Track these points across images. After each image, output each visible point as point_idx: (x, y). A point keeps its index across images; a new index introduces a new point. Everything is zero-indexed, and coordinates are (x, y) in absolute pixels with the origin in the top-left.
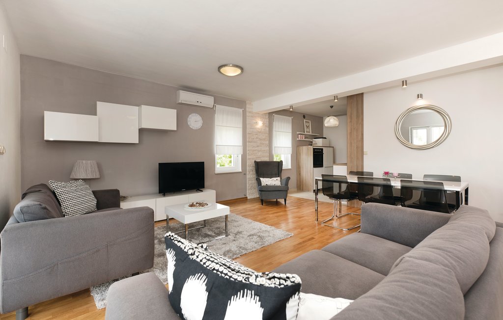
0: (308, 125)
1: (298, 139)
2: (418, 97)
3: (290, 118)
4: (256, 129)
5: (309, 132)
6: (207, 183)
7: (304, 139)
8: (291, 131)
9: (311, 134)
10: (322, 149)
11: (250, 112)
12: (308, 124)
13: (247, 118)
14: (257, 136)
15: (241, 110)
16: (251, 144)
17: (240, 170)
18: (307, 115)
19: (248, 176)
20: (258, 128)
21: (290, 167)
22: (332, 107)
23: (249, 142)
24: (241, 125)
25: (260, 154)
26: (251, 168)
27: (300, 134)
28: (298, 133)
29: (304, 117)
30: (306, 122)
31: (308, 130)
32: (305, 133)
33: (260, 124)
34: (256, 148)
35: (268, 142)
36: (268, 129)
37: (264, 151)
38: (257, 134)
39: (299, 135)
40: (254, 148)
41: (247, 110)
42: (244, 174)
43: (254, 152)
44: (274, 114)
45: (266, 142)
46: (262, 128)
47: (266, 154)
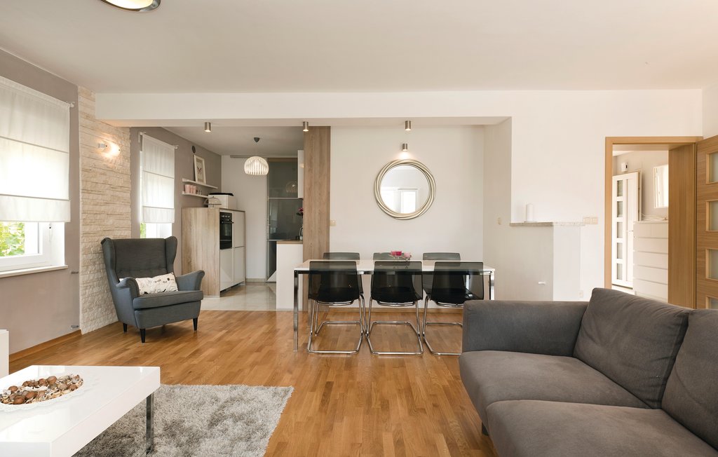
0: (200, 166)
1: (183, 193)
3: (173, 148)
4: (103, 160)
5: (202, 181)
7: (194, 194)
8: (174, 177)
9: (204, 184)
10: (230, 214)
11: (88, 117)
12: (200, 163)
13: (81, 129)
14: (104, 178)
15: (66, 107)
16: (91, 196)
17: (60, 262)
18: (199, 146)
19: (82, 278)
20: (108, 161)
22: (257, 140)
23: (86, 191)
24: (65, 146)
25: (111, 221)
26: (90, 256)
27: (187, 183)
28: (184, 180)
29: (194, 150)
30: (197, 160)
31: (200, 176)
32: (197, 182)
33: (113, 151)
34: (102, 208)
35: (129, 195)
36: (129, 164)
37: (121, 214)
38: (104, 174)
39: (187, 186)
40: (97, 208)
41: (80, 108)
42: (73, 273)
43: (98, 217)
44: (141, 134)
45: (125, 194)
46: (116, 161)
47: (126, 221)
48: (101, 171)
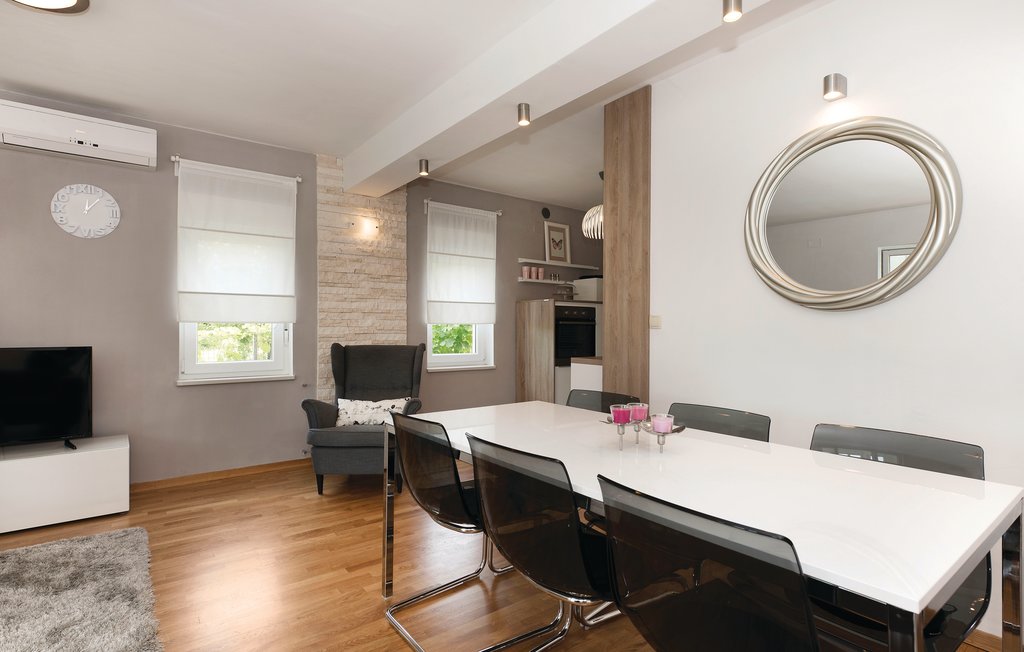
0: (557, 236)
1: (520, 279)
2: (826, 89)
3: (492, 216)
4: (356, 243)
5: (564, 260)
6: (99, 419)
7: (540, 280)
8: (493, 255)
9: (568, 263)
10: (594, 309)
11: (332, 191)
12: (559, 236)
13: (319, 206)
14: (357, 266)
15: (291, 184)
16: (334, 290)
17: (288, 372)
19: (320, 392)
20: (365, 243)
21: (491, 364)
23: (327, 284)
24: (290, 232)
25: (369, 321)
27: (526, 264)
28: (521, 260)
29: (546, 213)
30: (550, 228)
31: (557, 253)
32: (548, 261)
33: (368, 229)
34: (354, 305)
35: (404, 286)
36: (404, 245)
37: (389, 312)
38: (357, 261)
39: (527, 268)
40: (345, 305)
41: (318, 181)
42: (305, 386)
43: (347, 316)
44: (425, 201)
45: (396, 286)
46: (379, 243)
47: (397, 322)
48: (354, 257)
